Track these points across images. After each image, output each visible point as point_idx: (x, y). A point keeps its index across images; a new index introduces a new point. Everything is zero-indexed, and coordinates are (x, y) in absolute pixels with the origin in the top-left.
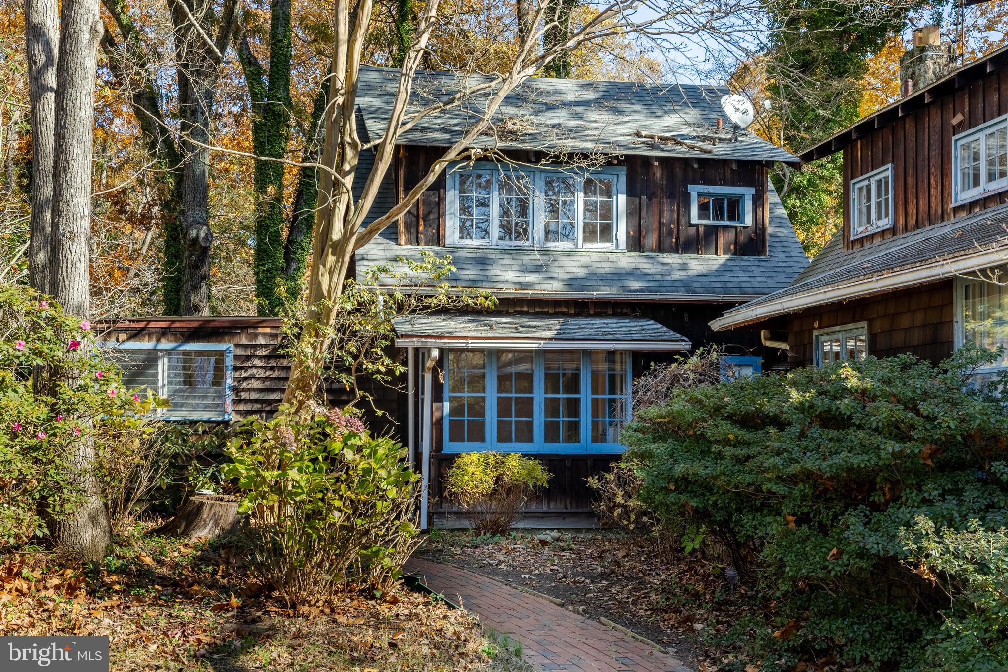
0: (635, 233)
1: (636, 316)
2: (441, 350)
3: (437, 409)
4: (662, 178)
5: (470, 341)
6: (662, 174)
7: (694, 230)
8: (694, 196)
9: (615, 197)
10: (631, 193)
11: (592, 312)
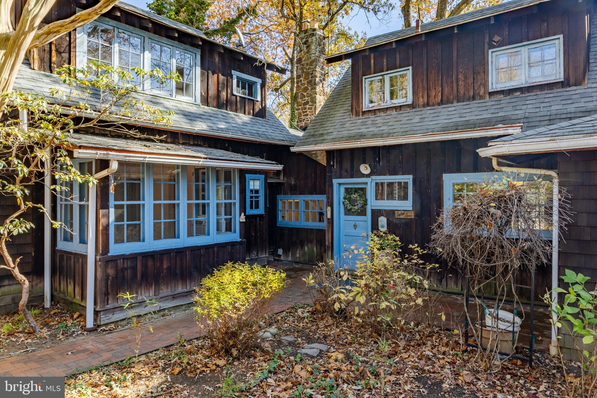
0: (205, 93)
1: (206, 147)
2: (121, 163)
3: (103, 216)
4: (219, 63)
5: (148, 156)
6: (219, 60)
7: (234, 98)
8: (235, 77)
9: (194, 68)
10: (202, 67)
11: (181, 142)
